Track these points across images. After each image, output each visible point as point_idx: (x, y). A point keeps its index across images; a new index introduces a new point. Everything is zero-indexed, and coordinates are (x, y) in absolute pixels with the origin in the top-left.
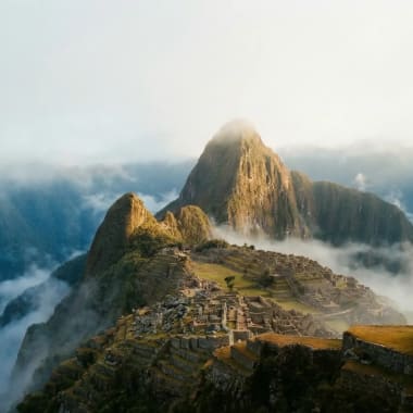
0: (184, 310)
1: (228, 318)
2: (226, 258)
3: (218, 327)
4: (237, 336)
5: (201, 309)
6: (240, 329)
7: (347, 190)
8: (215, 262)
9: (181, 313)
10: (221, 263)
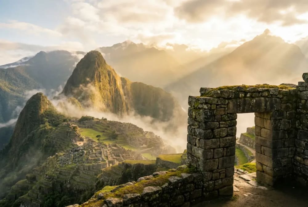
0: (83, 152)
1: (104, 155)
2: (93, 125)
3: (101, 159)
4: (110, 162)
5: (91, 151)
6: (110, 159)
7: (148, 86)
8: (88, 127)
9: (82, 154)
10: (91, 127)
